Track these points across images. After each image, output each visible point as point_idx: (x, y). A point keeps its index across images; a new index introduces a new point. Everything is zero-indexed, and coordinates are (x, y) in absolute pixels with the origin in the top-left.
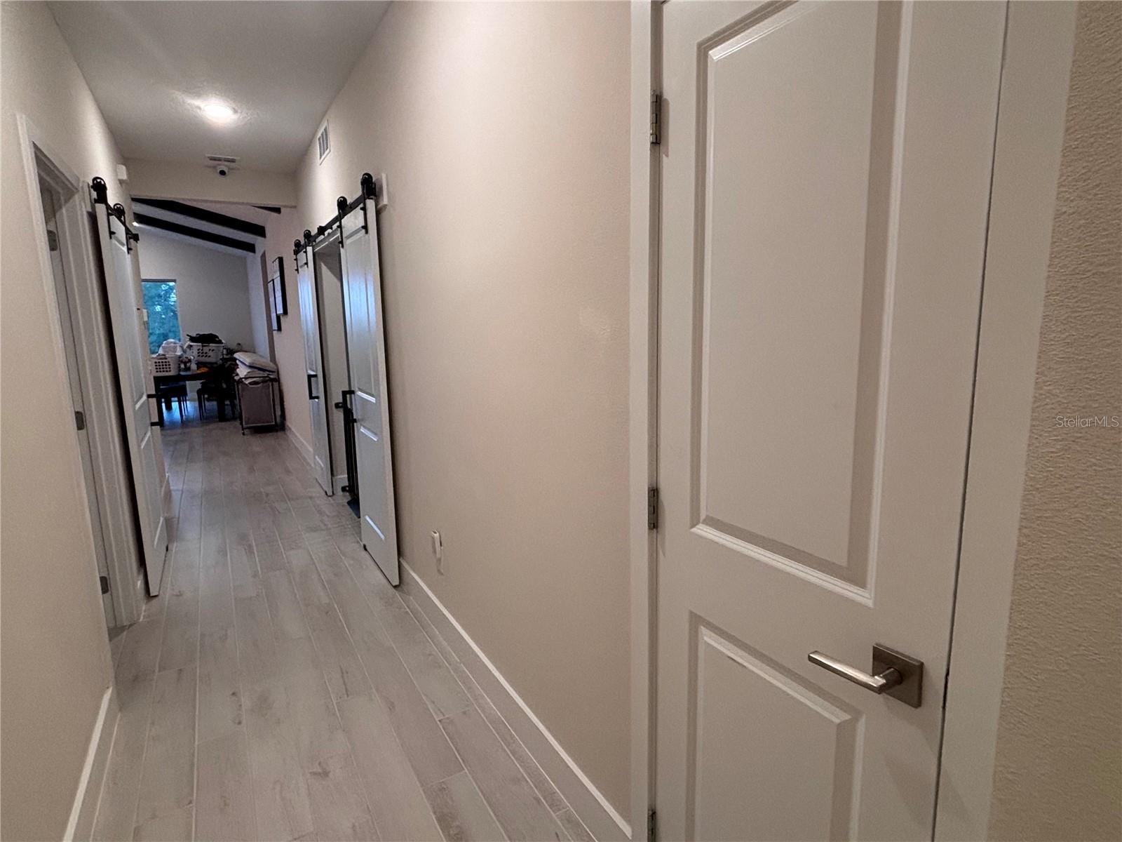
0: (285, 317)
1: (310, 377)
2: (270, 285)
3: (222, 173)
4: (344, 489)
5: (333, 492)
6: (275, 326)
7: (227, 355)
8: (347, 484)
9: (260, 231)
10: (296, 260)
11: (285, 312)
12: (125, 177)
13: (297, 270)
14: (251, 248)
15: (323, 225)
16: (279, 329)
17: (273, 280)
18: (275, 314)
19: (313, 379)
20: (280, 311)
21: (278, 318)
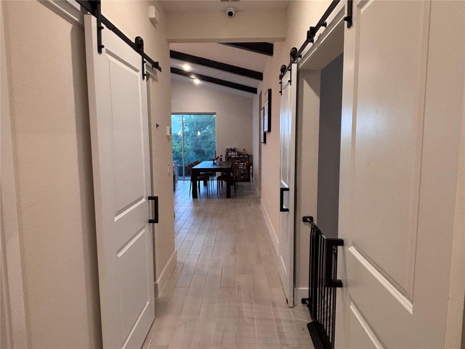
0: (269, 133)
1: (283, 190)
2: (262, 111)
3: (230, 14)
4: (303, 301)
5: (294, 304)
6: (262, 141)
7: (237, 155)
8: (308, 297)
9: (259, 76)
10: (281, 83)
11: (269, 130)
12: (153, 15)
13: (281, 92)
14: (254, 90)
15: (314, 26)
16: (265, 142)
17: (264, 108)
18: (263, 132)
19: (285, 192)
20: (266, 129)
21: (265, 134)
